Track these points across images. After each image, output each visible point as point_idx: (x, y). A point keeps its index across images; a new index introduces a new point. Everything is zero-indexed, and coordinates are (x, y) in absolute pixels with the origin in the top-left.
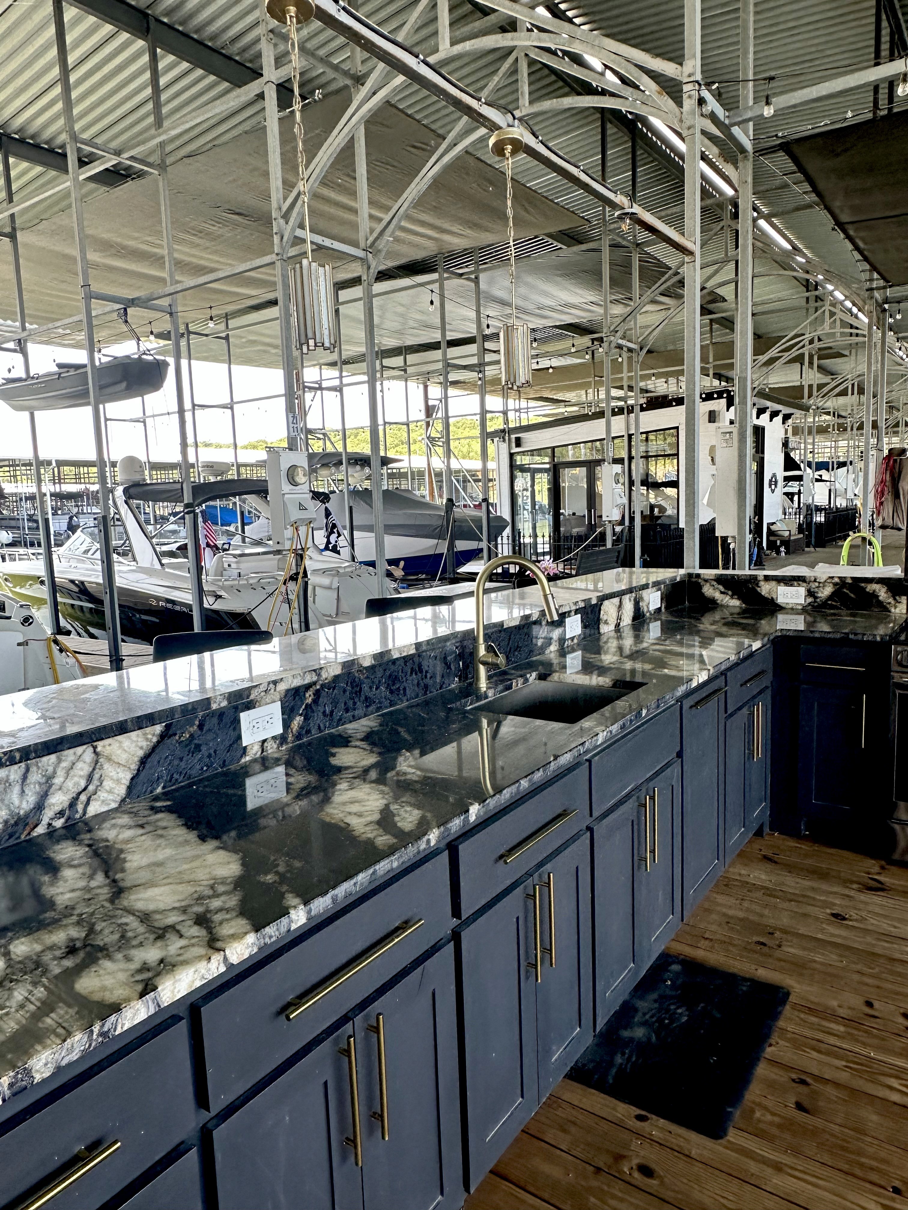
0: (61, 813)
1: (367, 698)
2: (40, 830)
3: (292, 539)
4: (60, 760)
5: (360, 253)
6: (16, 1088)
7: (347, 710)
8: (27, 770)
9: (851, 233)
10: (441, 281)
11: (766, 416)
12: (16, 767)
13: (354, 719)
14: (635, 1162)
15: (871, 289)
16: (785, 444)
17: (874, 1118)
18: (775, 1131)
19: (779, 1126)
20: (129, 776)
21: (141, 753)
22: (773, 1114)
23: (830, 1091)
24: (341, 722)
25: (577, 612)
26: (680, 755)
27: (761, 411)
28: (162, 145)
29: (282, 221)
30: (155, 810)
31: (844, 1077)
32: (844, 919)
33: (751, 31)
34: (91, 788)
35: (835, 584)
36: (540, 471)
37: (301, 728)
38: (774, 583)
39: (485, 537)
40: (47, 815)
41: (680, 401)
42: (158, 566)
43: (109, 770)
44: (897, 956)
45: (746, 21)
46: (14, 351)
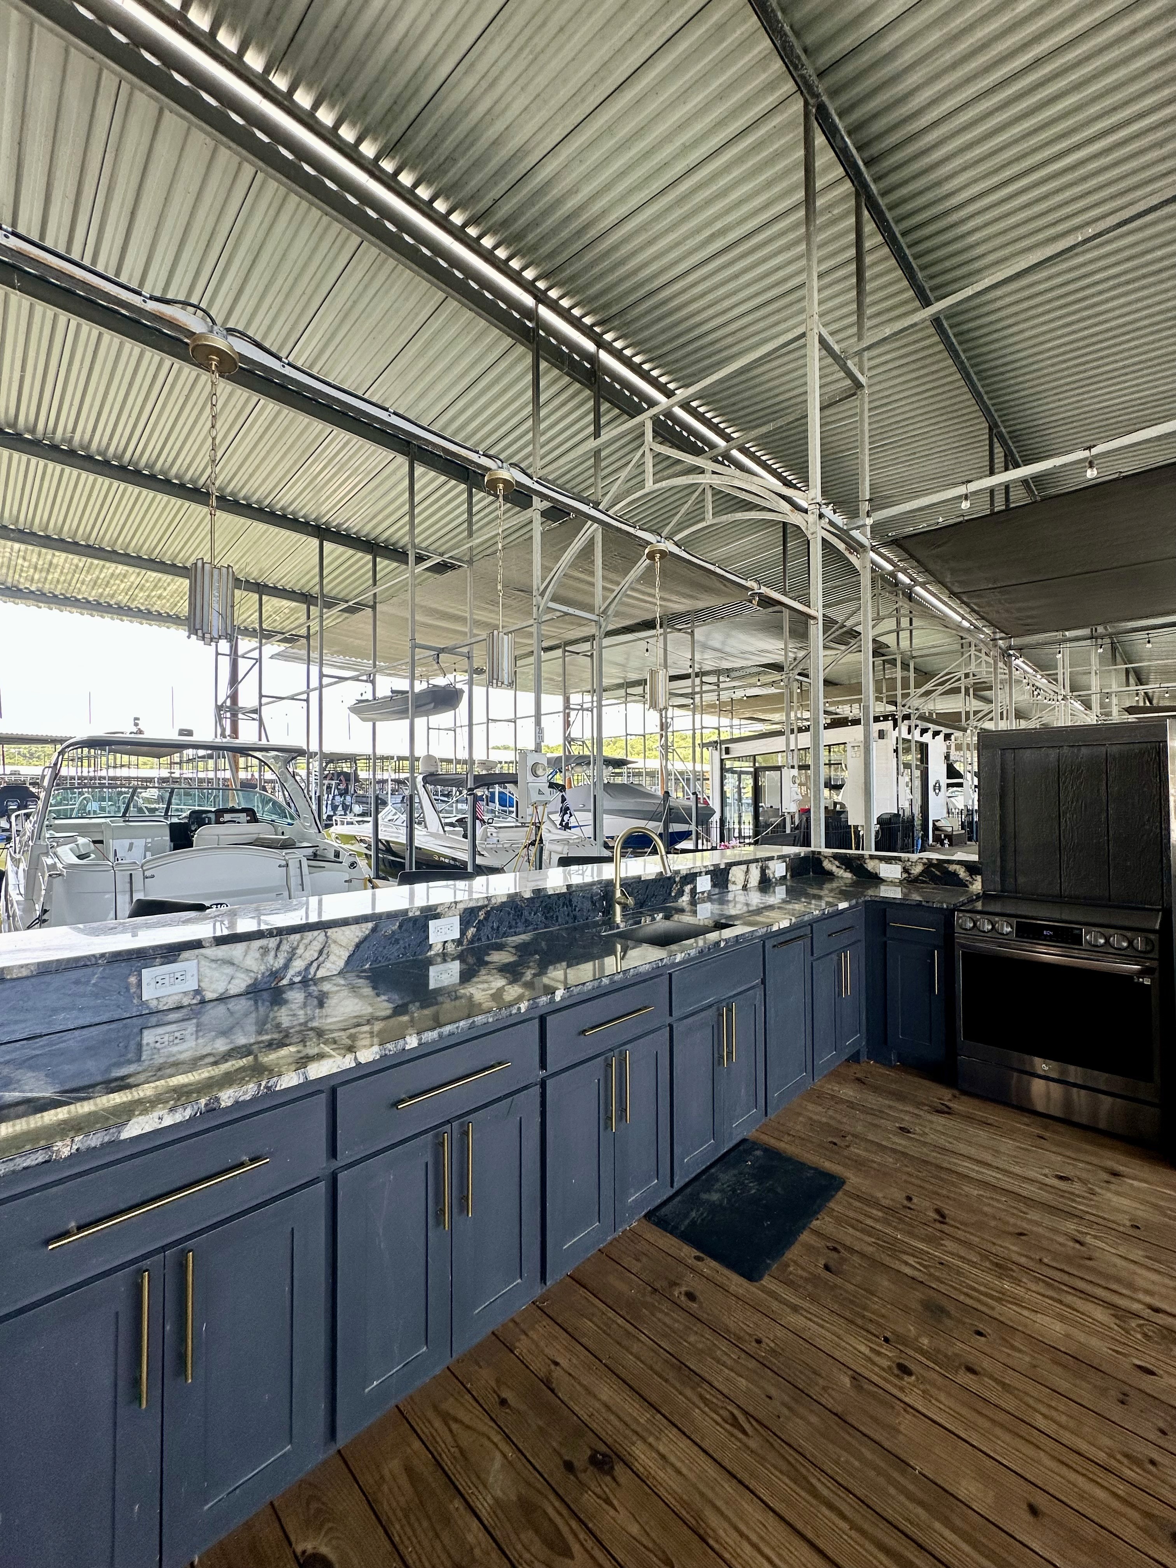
0: (299, 973)
1: (526, 920)
2: (285, 982)
3: (532, 815)
4: (302, 939)
5: (595, 618)
6: (209, 1108)
7: (510, 927)
8: (281, 942)
9: (965, 599)
10: (665, 635)
11: (929, 734)
12: (273, 939)
13: (516, 934)
14: (684, 1289)
15: (994, 640)
16: (947, 757)
17: (886, 1283)
18: (801, 1282)
19: (806, 1280)
20: (347, 954)
21: (357, 940)
22: (803, 1269)
23: (856, 1259)
24: (505, 935)
25: (707, 873)
26: (763, 982)
27: (924, 731)
28: (471, 548)
29: (539, 598)
30: (359, 977)
31: (870, 1250)
32: (909, 1132)
33: (867, 466)
34: (321, 959)
35: (924, 864)
36: (747, 773)
37: (474, 936)
38: (877, 861)
39: (694, 823)
40: (291, 972)
41: (856, 722)
42: (441, 832)
43: (334, 948)
44: (945, 1165)
45: (863, 460)
46: (366, 681)
